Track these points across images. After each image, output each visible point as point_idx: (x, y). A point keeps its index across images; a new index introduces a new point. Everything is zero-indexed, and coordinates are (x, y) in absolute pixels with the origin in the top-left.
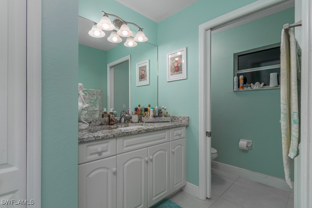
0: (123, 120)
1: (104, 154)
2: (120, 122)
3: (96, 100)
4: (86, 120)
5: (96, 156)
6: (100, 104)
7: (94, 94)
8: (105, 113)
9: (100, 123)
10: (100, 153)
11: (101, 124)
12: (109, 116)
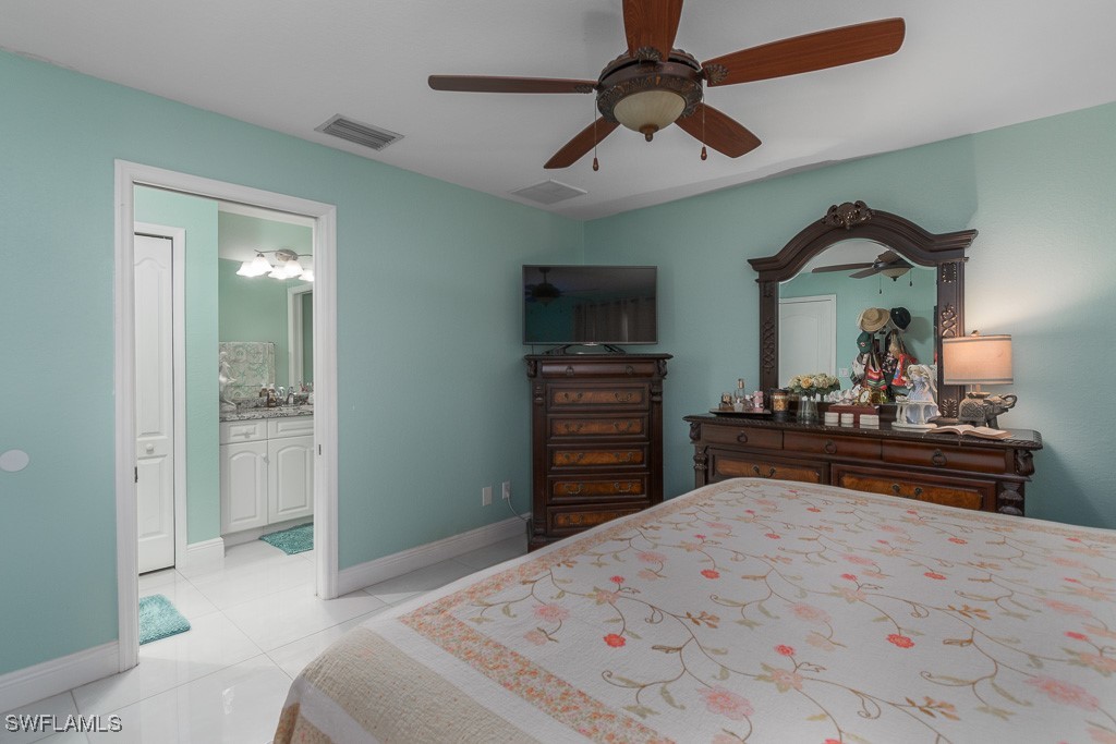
0: (291, 400)
1: (252, 437)
2: (287, 403)
3: (263, 364)
4: (233, 401)
5: (243, 438)
6: (270, 372)
7: (258, 353)
8: (265, 390)
9: (254, 404)
10: (247, 435)
11: (257, 406)
12: (268, 395)
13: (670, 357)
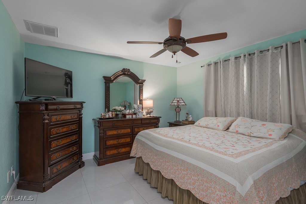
13: (84, 102)
